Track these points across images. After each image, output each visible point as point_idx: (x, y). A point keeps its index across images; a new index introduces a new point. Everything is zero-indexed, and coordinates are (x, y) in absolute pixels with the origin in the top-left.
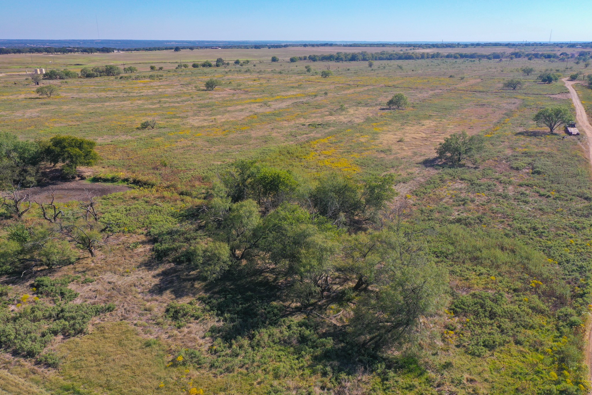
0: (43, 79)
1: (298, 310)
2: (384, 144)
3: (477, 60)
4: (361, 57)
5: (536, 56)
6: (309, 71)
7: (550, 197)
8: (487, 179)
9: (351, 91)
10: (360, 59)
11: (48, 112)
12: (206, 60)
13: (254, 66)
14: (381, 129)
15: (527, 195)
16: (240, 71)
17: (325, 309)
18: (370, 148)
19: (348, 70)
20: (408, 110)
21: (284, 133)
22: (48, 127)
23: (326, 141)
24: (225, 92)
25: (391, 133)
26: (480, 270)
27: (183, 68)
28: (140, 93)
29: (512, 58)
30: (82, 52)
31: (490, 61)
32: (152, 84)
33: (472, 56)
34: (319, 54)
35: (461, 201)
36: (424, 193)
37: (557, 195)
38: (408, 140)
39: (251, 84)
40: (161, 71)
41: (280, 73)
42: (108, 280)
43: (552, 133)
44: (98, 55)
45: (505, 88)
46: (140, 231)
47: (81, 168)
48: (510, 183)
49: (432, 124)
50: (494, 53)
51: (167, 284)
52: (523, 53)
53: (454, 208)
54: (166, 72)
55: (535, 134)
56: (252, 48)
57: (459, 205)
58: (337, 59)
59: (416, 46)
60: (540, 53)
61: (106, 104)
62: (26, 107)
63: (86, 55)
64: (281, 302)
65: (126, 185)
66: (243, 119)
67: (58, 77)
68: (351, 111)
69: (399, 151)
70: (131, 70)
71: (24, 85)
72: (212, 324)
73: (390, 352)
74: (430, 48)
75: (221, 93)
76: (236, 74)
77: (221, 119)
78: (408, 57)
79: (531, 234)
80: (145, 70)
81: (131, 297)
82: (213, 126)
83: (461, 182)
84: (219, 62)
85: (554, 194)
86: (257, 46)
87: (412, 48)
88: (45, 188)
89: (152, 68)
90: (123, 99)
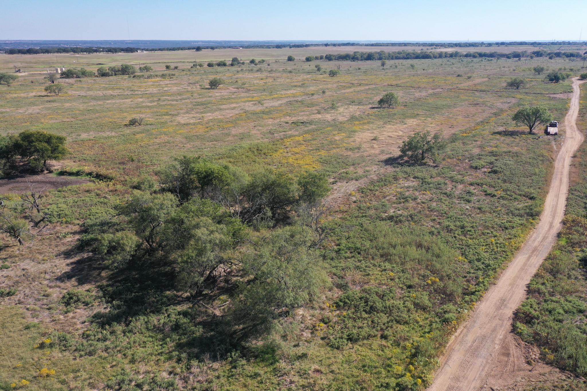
0: (61, 78)
1: (188, 299)
2: (357, 142)
3: (494, 60)
4: (377, 56)
5: (558, 55)
6: (319, 70)
7: (496, 196)
8: (441, 177)
9: (352, 90)
10: (376, 58)
11: (49, 109)
12: (223, 60)
13: (269, 65)
14: (361, 127)
15: (473, 194)
16: (252, 70)
17: (214, 300)
18: (341, 146)
19: (359, 69)
20: (398, 110)
21: (265, 130)
22: (42, 123)
23: (300, 138)
24: (227, 91)
25: (369, 131)
26: (385, 267)
27: (198, 67)
28: (146, 91)
29: (532, 57)
30: (107, 52)
31: (508, 60)
32: (161, 83)
33: (492, 55)
34: (336, 54)
35: (403, 199)
36: (371, 190)
37: (503, 194)
38: (383, 138)
39: (257, 83)
40: (176, 70)
41: (290, 72)
42: (22, 268)
43: (531, 133)
44: (121, 55)
45: (508, 87)
46: (77, 222)
47: (53, 162)
48: (462, 182)
49: (415, 123)
50: (514, 52)
51: (76, 272)
52: (545, 52)
53: (394, 205)
54: (180, 71)
55: (512, 134)
56: (274, 48)
57: (400, 203)
58: (352, 58)
59: (439, 46)
60: (563, 52)
61: (107, 102)
62: (33, 104)
63: (110, 54)
64: (175, 292)
65: (88, 179)
66: (231, 117)
67: (75, 76)
68: (341, 110)
69: (368, 149)
70: (147, 69)
71: (40, 83)
72: (99, 310)
73: (254, 342)
74: (452, 47)
75: (223, 91)
76: (247, 73)
77: (209, 116)
78: (425, 56)
79: (456, 232)
80: (161, 69)
81: (36, 283)
82: (199, 123)
83: (414, 180)
84: (235, 62)
85: (499, 193)
86: (279, 46)
87: (434, 46)
88: (12, 180)
89: (168, 67)
90: (126, 97)
